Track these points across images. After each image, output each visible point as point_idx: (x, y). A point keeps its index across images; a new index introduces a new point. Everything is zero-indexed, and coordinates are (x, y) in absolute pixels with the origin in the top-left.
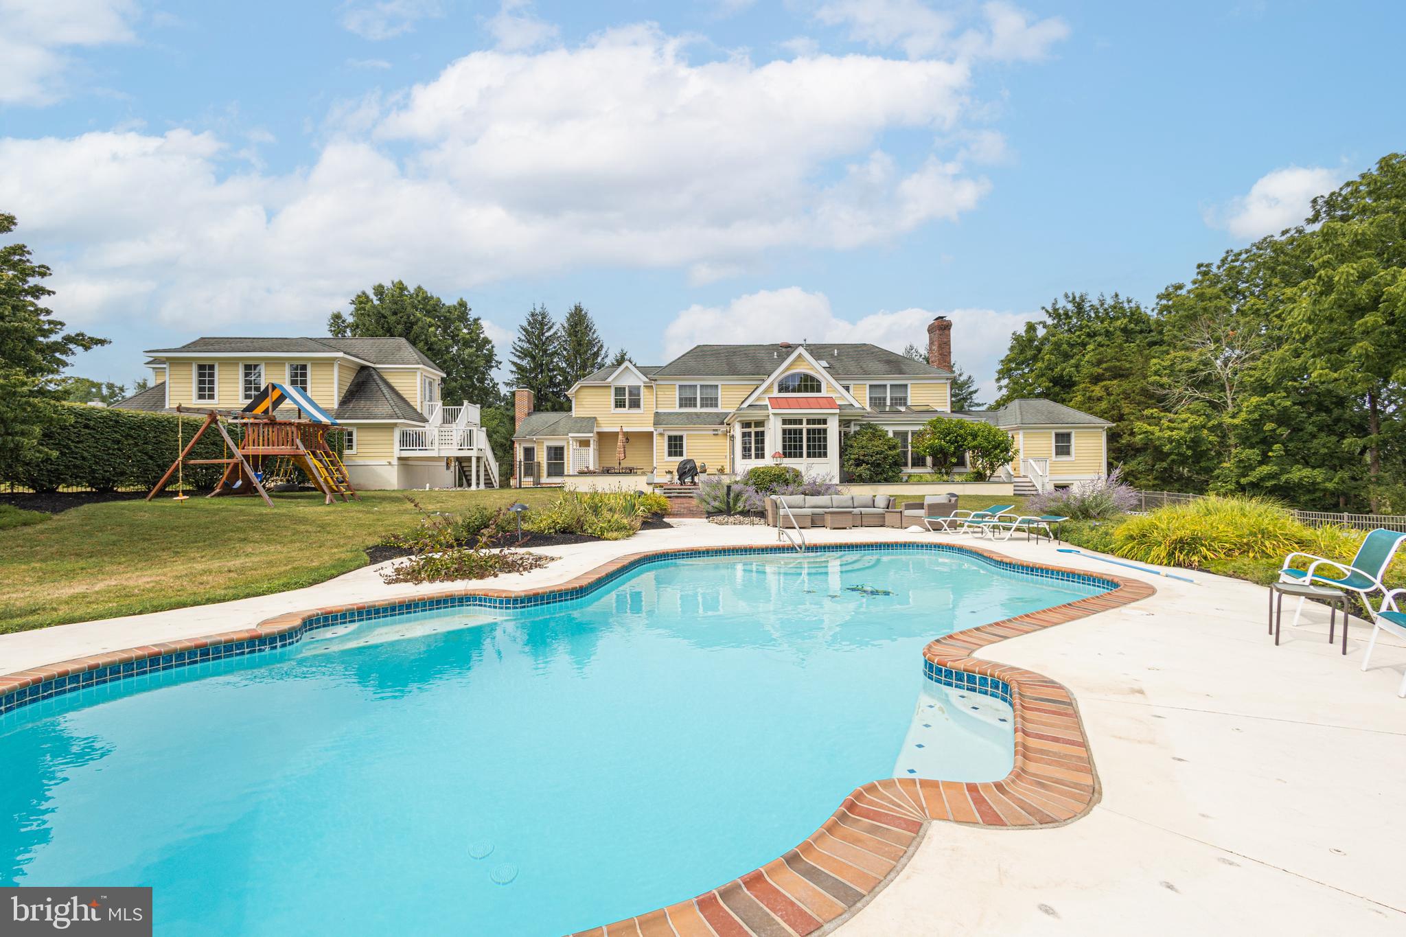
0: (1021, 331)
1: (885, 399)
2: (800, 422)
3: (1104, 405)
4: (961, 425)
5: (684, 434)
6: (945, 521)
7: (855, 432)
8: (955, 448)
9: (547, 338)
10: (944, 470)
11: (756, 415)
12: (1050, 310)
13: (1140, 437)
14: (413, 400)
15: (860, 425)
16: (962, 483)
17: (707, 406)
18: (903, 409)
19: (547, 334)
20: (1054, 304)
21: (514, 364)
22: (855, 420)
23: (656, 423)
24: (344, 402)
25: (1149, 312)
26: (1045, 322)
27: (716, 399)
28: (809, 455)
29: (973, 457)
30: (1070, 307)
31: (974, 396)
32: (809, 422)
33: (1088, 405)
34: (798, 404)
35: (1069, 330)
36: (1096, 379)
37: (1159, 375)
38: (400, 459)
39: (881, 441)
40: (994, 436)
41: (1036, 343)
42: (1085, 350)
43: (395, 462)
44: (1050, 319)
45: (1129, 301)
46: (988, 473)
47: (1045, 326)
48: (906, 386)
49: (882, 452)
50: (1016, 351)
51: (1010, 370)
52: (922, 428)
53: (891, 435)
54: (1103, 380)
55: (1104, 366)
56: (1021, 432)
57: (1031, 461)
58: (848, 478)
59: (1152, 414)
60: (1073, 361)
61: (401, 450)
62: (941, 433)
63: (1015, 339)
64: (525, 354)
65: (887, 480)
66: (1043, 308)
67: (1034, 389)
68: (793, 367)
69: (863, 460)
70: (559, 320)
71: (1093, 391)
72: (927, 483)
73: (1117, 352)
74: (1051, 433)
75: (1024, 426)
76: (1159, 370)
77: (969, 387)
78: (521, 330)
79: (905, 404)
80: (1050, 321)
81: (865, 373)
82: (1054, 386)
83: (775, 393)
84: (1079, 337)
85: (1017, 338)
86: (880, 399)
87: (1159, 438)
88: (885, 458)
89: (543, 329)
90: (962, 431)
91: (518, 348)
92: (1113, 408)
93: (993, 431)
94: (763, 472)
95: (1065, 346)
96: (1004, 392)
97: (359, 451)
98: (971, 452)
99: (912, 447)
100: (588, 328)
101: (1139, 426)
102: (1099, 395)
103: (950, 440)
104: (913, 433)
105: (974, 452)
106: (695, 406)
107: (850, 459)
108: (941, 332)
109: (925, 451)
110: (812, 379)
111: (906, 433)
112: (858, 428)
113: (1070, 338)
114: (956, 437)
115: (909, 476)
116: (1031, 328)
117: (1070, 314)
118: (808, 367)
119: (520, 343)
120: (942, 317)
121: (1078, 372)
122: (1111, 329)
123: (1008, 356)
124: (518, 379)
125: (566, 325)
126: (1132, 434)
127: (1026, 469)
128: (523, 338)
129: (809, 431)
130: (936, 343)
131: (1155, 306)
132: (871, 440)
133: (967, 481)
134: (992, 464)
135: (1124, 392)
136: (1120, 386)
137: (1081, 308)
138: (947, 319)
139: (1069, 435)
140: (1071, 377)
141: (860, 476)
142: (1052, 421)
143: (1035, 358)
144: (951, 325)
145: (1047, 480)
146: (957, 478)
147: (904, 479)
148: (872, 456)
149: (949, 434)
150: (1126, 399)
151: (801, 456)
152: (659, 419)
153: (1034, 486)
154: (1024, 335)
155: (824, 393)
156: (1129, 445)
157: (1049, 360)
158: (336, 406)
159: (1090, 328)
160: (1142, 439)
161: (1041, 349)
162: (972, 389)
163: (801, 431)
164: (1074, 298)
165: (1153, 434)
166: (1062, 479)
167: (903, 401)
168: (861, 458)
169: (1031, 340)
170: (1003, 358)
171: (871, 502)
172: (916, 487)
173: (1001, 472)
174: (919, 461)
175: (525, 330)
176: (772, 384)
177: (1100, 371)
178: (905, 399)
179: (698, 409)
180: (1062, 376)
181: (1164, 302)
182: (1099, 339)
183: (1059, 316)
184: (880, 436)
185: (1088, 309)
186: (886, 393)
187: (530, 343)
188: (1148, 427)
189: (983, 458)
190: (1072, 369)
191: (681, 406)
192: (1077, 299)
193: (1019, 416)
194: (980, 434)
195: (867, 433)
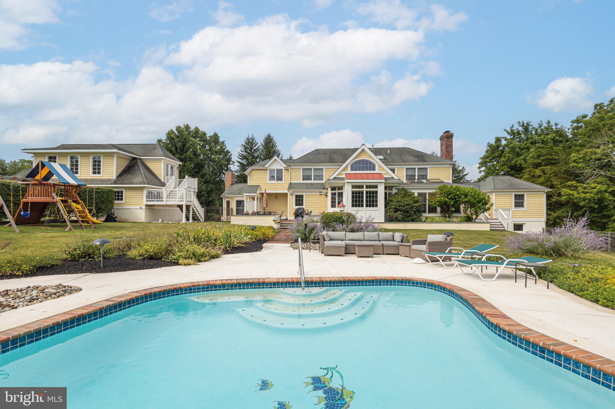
0: (493, 142)
1: (414, 176)
2: (362, 187)
3: (542, 180)
4: (458, 189)
5: (304, 194)
6: (441, 257)
7: (395, 193)
8: (454, 202)
9: (254, 150)
10: (447, 215)
11: (338, 183)
12: (509, 131)
13: (565, 197)
14: (160, 175)
15: (398, 189)
16: (458, 222)
17: (317, 180)
18: (425, 181)
19: (255, 148)
20: (511, 127)
21: (238, 162)
22: (395, 186)
23: (289, 188)
24: (120, 176)
25: (566, 130)
26: (506, 138)
27: (322, 176)
28: (367, 206)
29: (465, 208)
30: (521, 129)
31: (466, 177)
32: (367, 187)
33: (533, 179)
34: (361, 176)
35: (520, 142)
36: (537, 166)
37: (576, 163)
38: (147, 205)
39: (409, 198)
40: (478, 196)
41: (501, 148)
42: (529, 151)
43: (144, 207)
44: (509, 136)
45: (556, 125)
46: (474, 217)
47: (506, 139)
48: (427, 168)
49: (410, 204)
50: (489, 153)
51: (486, 162)
52: (434, 191)
53: (416, 195)
54: (541, 166)
55: (542, 158)
56: (494, 194)
57: (500, 210)
58: (389, 219)
59: (572, 184)
60: (522, 157)
61: (147, 201)
62: (445, 193)
63: (489, 146)
64: (244, 157)
65: (413, 221)
66: (505, 130)
67: (500, 172)
68: (359, 156)
69: (398, 209)
70: (260, 141)
71: (535, 172)
72: (437, 222)
73: (549, 151)
74: (512, 195)
75: (495, 190)
76: (577, 159)
77: (463, 172)
78: (242, 146)
79: (426, 179)
80: (509, 137)
81: (404, 162)
82: (511, 170)
83: (349, 171)
84: (526, 144)
85: (490, 146)
86: (412, 176)
87: (577, 198)
88: (411, 208)
89: (252, 146)
90: (458, 193)
91: (240, 155)
92: (547, 181)
93: (477, 193)
94: (330, 216)
95: (517, 149)
96: (483, 174)
97: (126, 201)
98: (463, 205)
99: (429, 202)
100: (274, 146)
101: (564, 191)
102: (539, 174)
103: (451, 198)
104: (429, 194)
105: (465, 205)
106: (311, 179)
107: (391, 208)
108: (447, 139)
109: (436, 204)
110: (371, 163)
111: (425, 194)
112: (396, 191)
113: (521, 145)
114: (455, 196)
115: (427, 218)
116: (498, 140)
117: (520, 132)
118: (368, 156)
119: (241, 153)
120: (448, 132)
121: (526, 162)
122: (545, 140)
123: (485, 155)
124: (240, 169)
125: (263, 144)
126: (559, 195)
127: (497, 215)
128: (243, 150)
129: (367, 193)
130: (444, 145)
131: (570, 127)
132: (403, 198)
133: (461, 222)
134: (476, 212)
135: (554, 173)
136: (551, 169)
137: (527, 129)
138: (451, 132)
139: (523, 196)
140: (521, 165)
141: (396, 218)
142: (512, 187)
143: (500, 156)
144: (453, 136)
145: (510, 221)
146: (455, 219)
147: (423, 220)
148: (403, 207)
149: (450, 194)
150: (555, 176)
151: (362, 206)
152: (291, 186)
153: (502, 225)
154: (494, 144)
155: (377, 171)
156: (556, 202)
157: (509, 156)
158: (115, 178)
159: (532, 139)
160: (566, 199)
161: (504, 151)
162: (464, 173)
163: (362, 193)
164: (523, 124)
165: (573, 195)
166: (519, 221)
167: (425, 177)
168: (397, 207)
169: (498, 147)
170: (482, 156)
171: (391, 238)
172: (429, 225)
173: (481, 216)
174: (432, 210)
175: (244, 146)
176: (347, 166)
177: (539, 161)
178: (426, 176)
179: (312, 181)
180: (516, 165)
181: (575, 124)
182: (537, 145)
183: (514, 133)
184: (409, 195)
185: (531, 130)
186: (415, 172)
187: (246, 153)
188: (570, 191)
189: (471, 208)
190: (522, 161)
191: (303, 179)
192: (525, 125)
193: (492, 185)
194: (470, 194)
195: (401, 194)
